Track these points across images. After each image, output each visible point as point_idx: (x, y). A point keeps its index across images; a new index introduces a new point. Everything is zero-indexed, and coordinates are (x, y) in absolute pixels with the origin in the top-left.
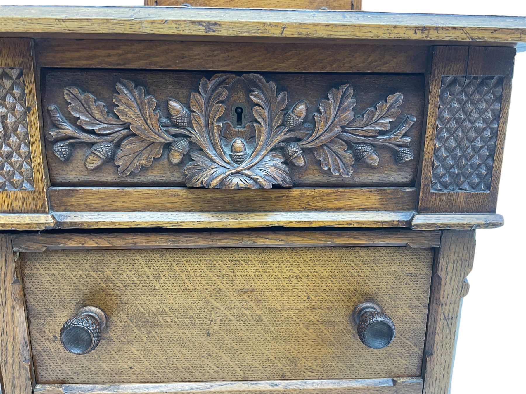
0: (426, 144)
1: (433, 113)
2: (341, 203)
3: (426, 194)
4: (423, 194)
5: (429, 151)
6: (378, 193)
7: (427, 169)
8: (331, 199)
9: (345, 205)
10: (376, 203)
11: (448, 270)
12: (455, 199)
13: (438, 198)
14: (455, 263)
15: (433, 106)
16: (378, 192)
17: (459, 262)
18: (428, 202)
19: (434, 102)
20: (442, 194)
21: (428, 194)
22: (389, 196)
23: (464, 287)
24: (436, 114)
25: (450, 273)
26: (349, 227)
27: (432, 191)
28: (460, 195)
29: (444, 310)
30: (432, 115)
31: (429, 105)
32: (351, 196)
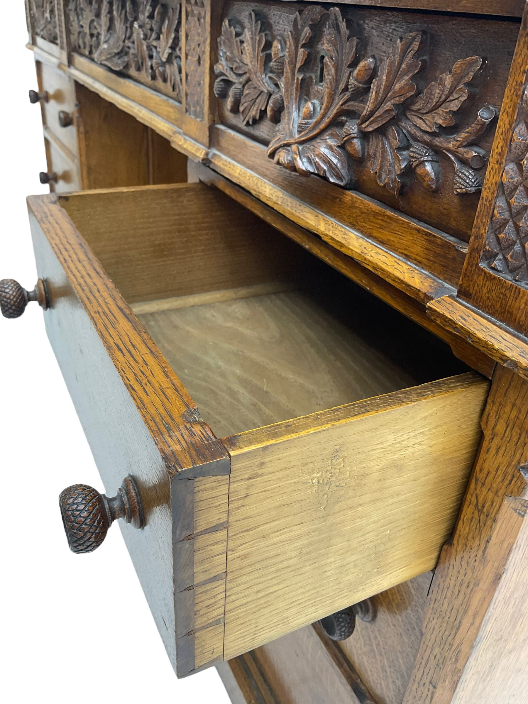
0: (489, 169)
1: (510, 108)
2: (385, 235)
3: (472, 267)
4: (468, 264)
5: (490, 185)
6: (426, 237)
7: (482, 221)
8: (376, 223)
9: (389, 240)
10: (421, 254)
11: (496, 430)
12: (511, 298)
13: (488, 282)
14: (511, 425)
15: (512, 92)
16: (426, 235)
17: (516, 429)
18: (472, 283)
19: (515, 83)
20: (495, 278)
21: (474, 268)
22: (438, 250)
23: (515, 479)
24: (514, 111)
25: (499, 438)
26: (373, 271)
27: (483, 265)
28: (521, 295)
29: (478, 491)
30: (507, 113)
31: (506, 90)
32: (397, 229)
